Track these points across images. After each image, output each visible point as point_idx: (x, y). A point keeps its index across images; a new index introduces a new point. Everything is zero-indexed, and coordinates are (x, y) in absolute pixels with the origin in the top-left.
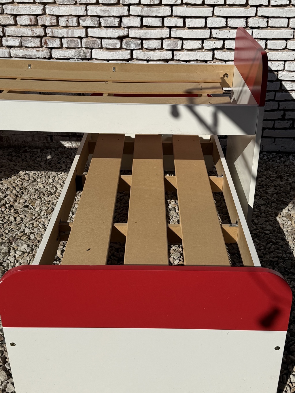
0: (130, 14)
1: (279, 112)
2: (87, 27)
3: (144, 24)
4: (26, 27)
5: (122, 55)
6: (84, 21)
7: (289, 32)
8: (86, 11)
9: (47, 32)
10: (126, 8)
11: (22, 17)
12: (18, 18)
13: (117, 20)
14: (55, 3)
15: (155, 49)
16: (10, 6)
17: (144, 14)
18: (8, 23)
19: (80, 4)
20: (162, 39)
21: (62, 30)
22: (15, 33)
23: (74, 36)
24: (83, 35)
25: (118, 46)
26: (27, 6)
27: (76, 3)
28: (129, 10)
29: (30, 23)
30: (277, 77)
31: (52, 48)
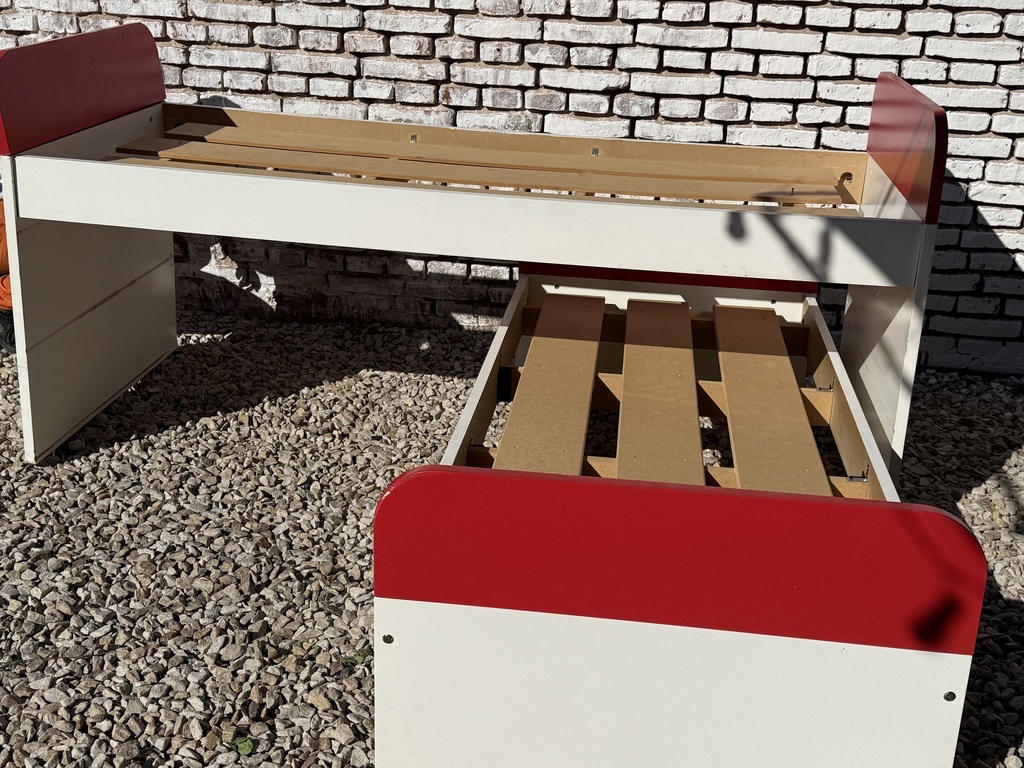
0: (637, 40)
1: (969, 276)
2: (538, 67)
3: (665, 65)
4: (408, 61)
5: (611, 128)
6: (534, 53)
7: (998, 94)
8: (540, 32)
9: (452, 72)
10: (630, 28)
11: (401, 37)
12: (392, 40)
13: (608, 52)
14: (475, 11)
15: (685, 120)
16: (378, 14)
17: (667, 42)
18: (370, 49)
19: (529, 16)
20: (703, 98)
21: (485, 70)
22: (382, 71)
23: (509, 84)
24: (530, 83)
25: (604, 109)
26: (415, 15)
27: (521, 14)
28: (634, 33)
29: (418, 53)
30: (967, 196)
31: (457, 108)
